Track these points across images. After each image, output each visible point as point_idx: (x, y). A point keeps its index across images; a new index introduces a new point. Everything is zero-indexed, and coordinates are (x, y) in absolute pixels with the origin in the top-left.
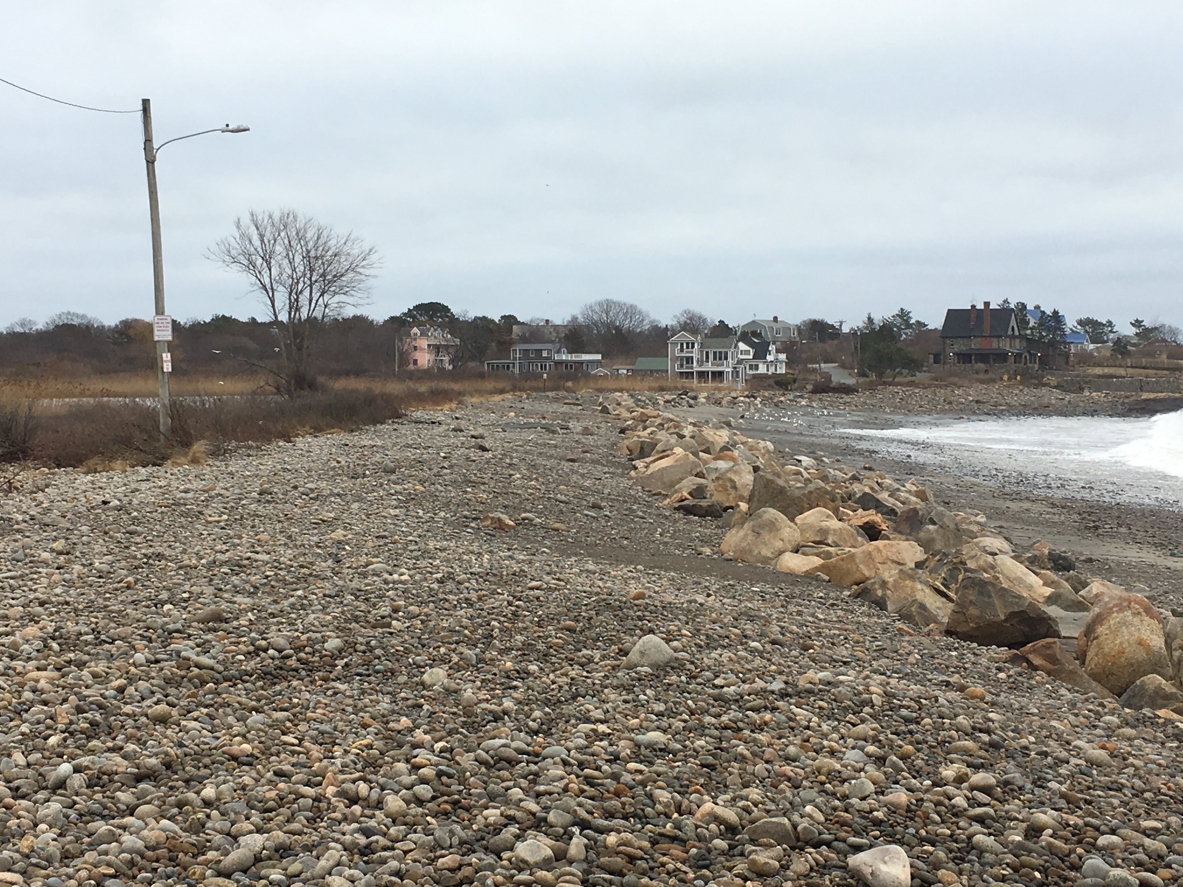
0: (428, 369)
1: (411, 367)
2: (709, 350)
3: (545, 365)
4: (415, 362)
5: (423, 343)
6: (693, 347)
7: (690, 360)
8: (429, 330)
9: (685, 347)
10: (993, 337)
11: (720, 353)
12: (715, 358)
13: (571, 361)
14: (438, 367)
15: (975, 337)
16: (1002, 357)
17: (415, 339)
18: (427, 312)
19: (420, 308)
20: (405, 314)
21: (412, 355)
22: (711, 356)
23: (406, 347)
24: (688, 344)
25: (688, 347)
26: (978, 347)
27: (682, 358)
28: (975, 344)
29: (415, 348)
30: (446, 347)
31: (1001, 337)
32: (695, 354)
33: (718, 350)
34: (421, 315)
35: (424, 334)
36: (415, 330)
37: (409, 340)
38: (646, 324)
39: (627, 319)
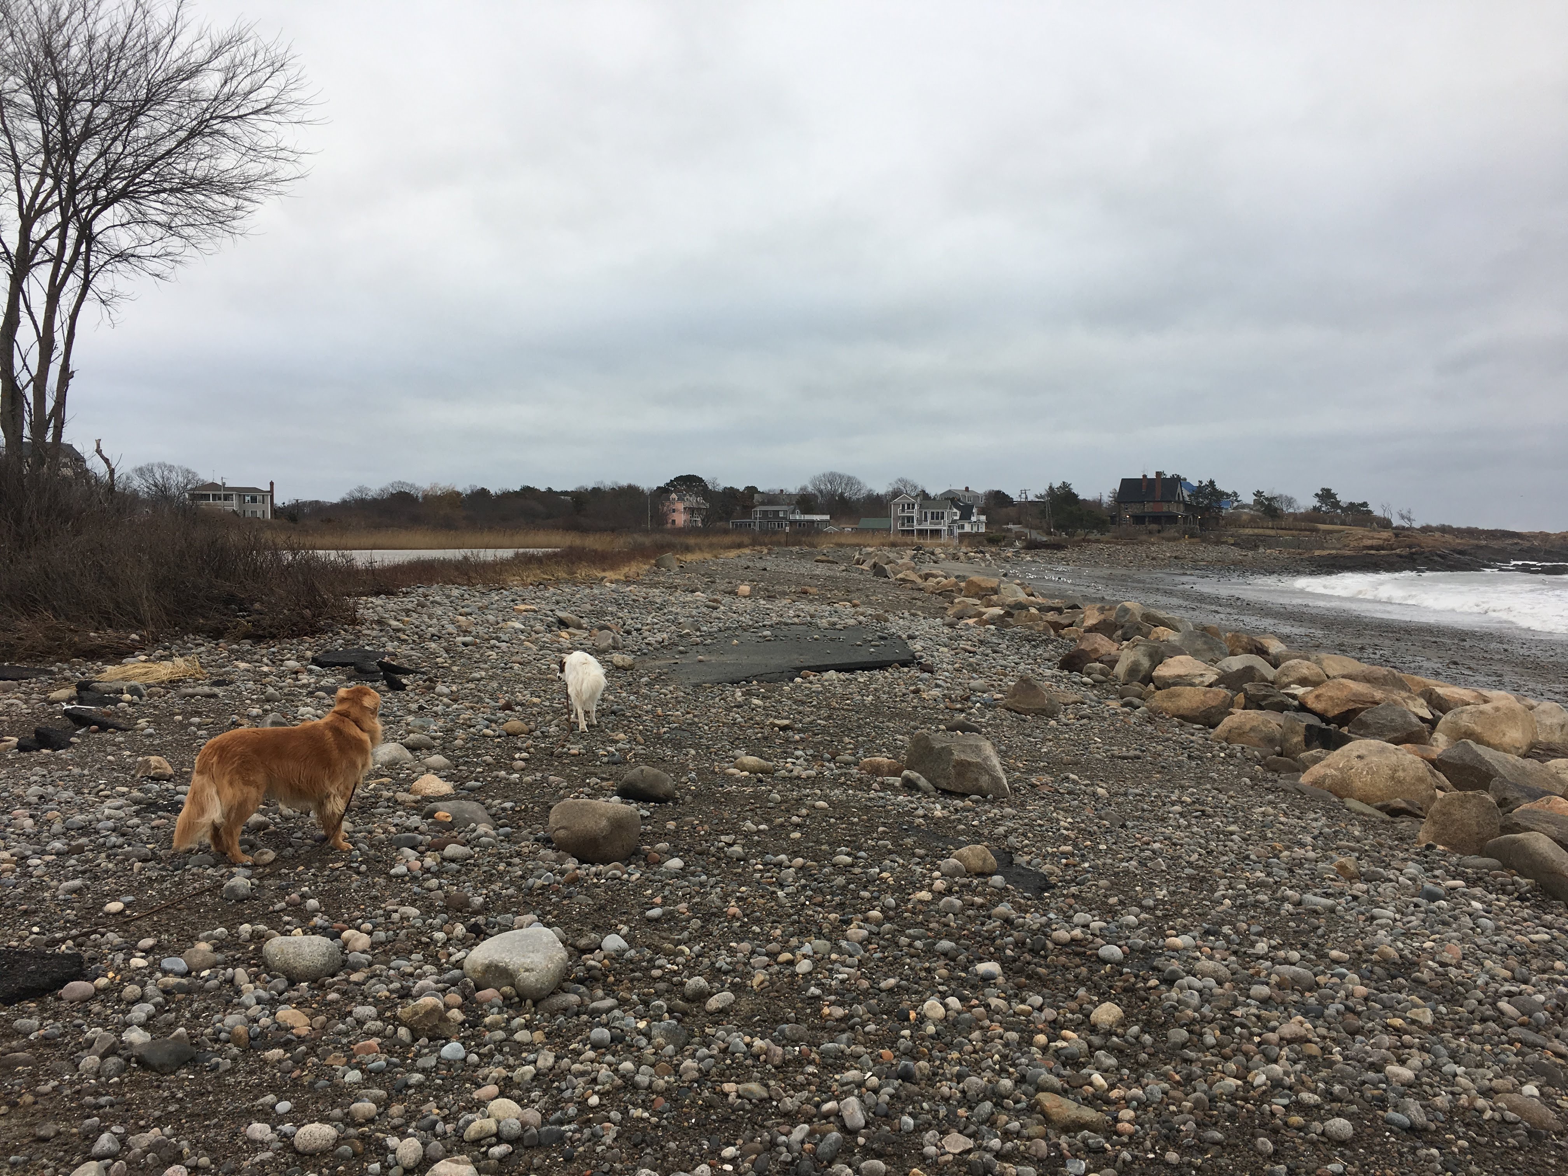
0: (684, 527)
1: (669, 525)
2: (927, 510)
3: (781, 524)
5: (680, 506)
6: (913, 508)
8: (686, 496)
9: (906, 508)
10: (1163, 502)
11: (937, 513)
12: (932, 518)
13: (804, 520)
14: (692, 526)
15: (1147, 502)
17: (674, 504)
18: (685, 483)
19: (680, 479)
20: (667, 484)
21: (670, 515)
22: (929, 516)
23: (665, 509)
24: (909, 505)
25: (908, 508)
26: (1150, 510)
27: (903, 517)
28: (1149, 508)
30: (699, 509)
31: (1171, 501)
34: (679, 485)
35: (681, 499)
36: (674, 496)
37: (667, 504)
38: (863, 493)
39: (848, 488)
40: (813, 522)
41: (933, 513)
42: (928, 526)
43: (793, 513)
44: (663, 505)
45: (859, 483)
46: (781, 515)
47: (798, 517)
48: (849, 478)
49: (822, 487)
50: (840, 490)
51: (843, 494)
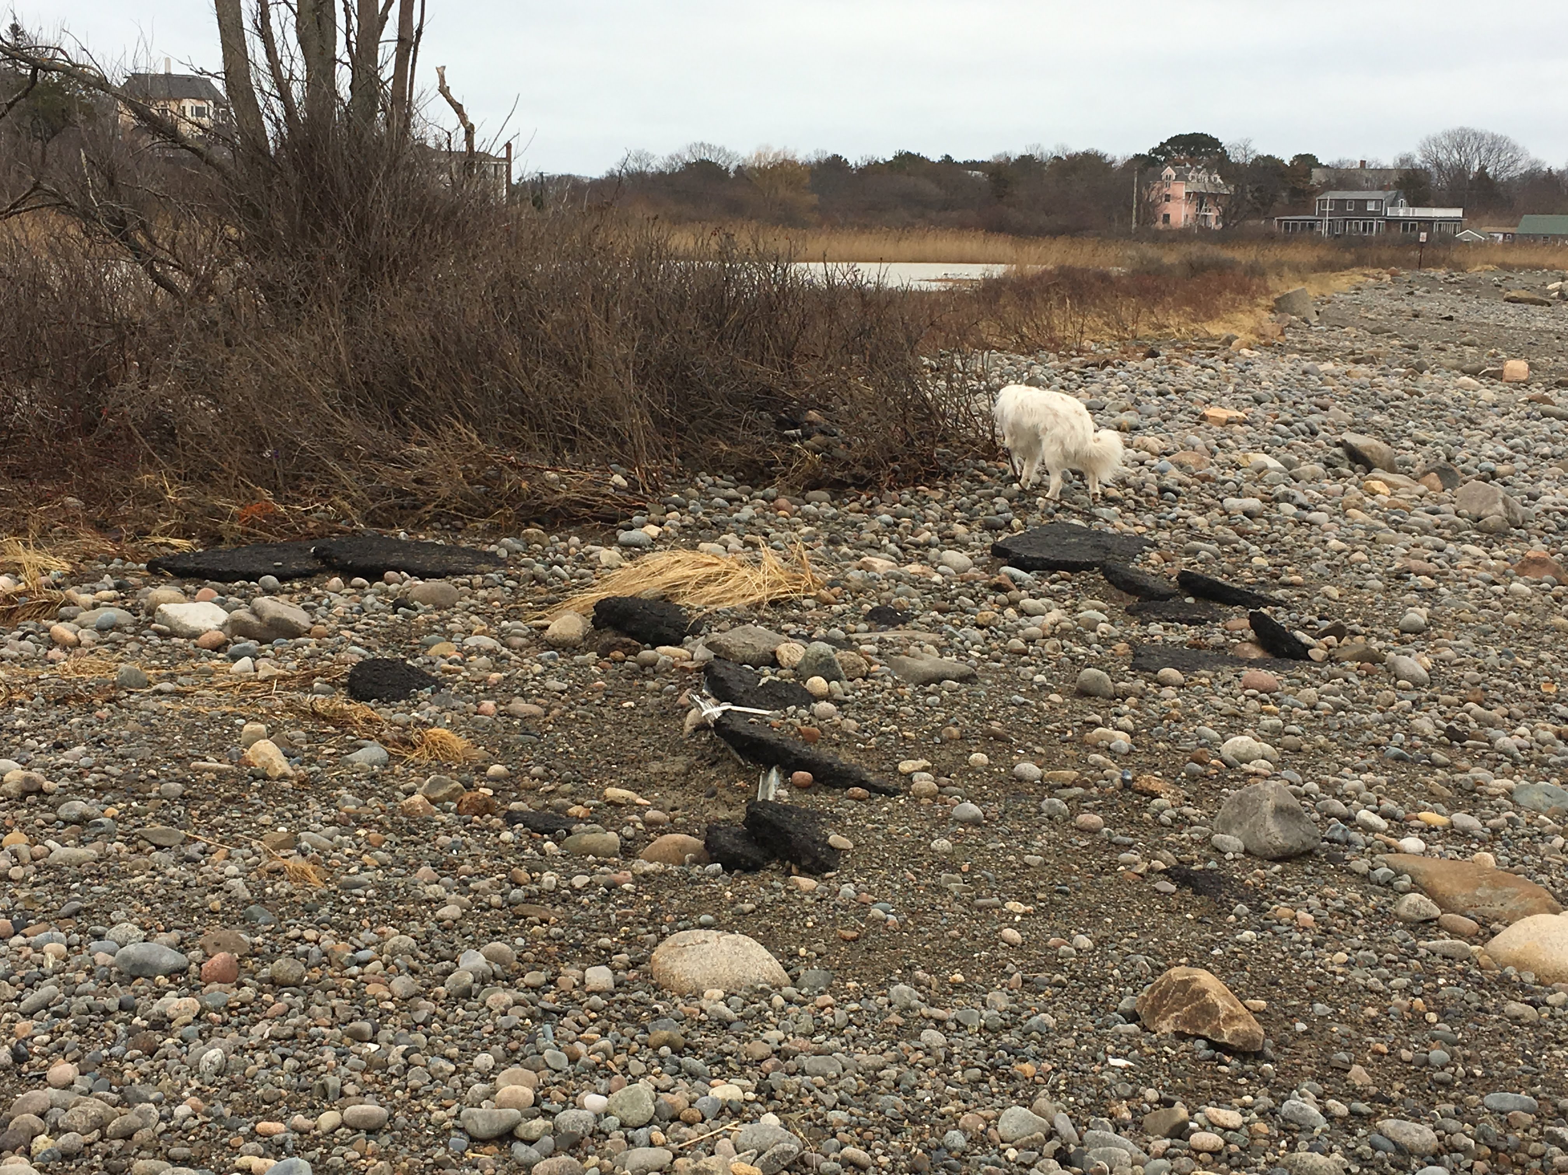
0: (1185, 229)
1: (1160, 225)
3: (1372, 224)
4: (1167, 217)
5: (1180, 190)
8: (1189, 170)
13: (1413, 219)
14: (1200, 227)
17: (1168, 185)
18: (1186, 148)
19: (1177, 141)
20: (1155, 150)
21: (1162, 207)
23: (1153, 195)
29: (1168, 198)
30: (1214, 196)
34: (1177, 151)
35: (1180, 177)
36: (1167, 171)
37: (1154, 185)
38: (1522, 166)
39: (1493, 158)
40: (1431, 221)
43: (1393, 204)
44: (1146, 187)
45: (1514, 148)
46: (1371, 207)
47: (1402, 212)
48: (1495, 140)
49: (1443, 156)
50: (1477, 162)
51: (1483, 168)
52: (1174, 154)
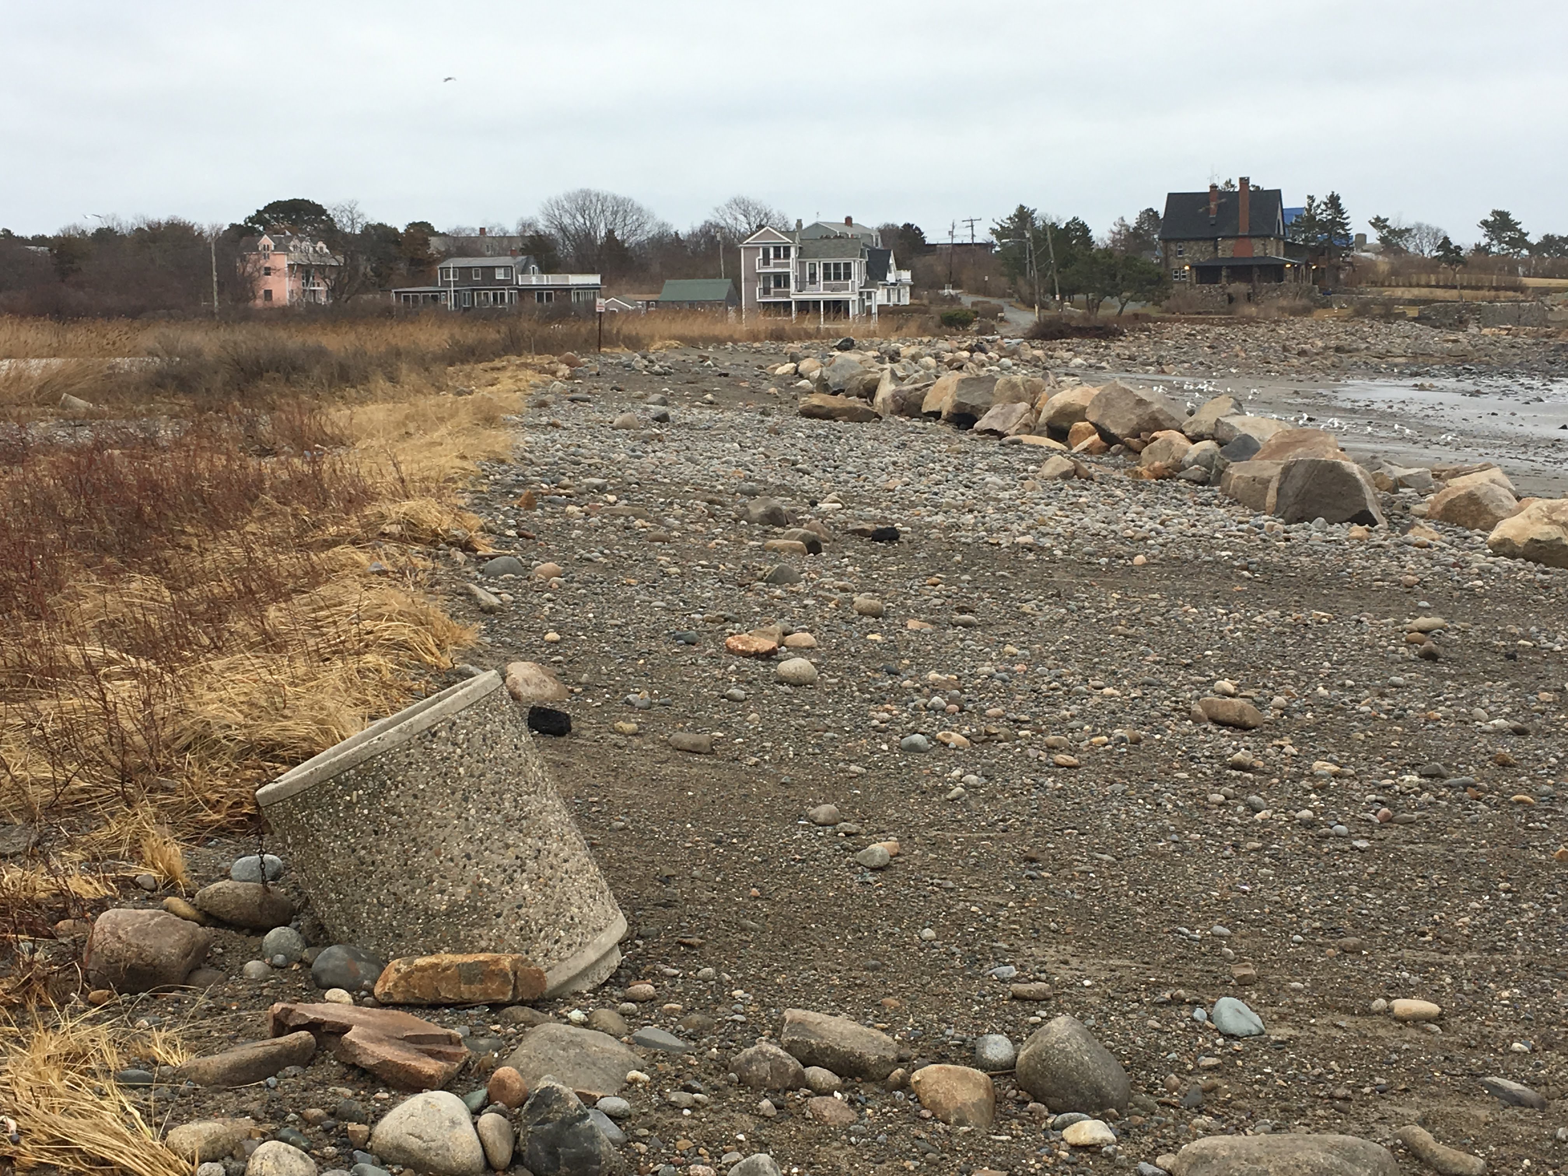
0: (292, 306)
1: (259, 303)
2: (815, 261)
3: (502, 295)
4: (268, 294)
5: (281, 261)
6: (787, 256)
7: (782, 280)
8: (290, 239)
9: (772, 256)
10: (1254, 237)
11: (837, 266)
12: (827, 277)
13: (548, 288)
14: (308, 303)
15: (1223, 238)
16: (1275, 272)
17: (266, 257)
18: (288, 217)
19: (275, 208)
20: (251, 219)
21: (261, 282)
22: (820, 272)
23: (249, 269)
24: (777, 250)
25: (777, 256)
26: (1229, 254)
27: (766, 277)
28: (1226, 250)
29: (268, 270)
30: (321, 269)
31: (1269, 237)
32: (792, 270)
33: (832, 261)
34: (276, 220)
35: (282, 248)
36: (266, 240)
37: (253, 257)
38: (650, 230)
39: (619, 220)
40: (567, 290)
41: (826, 266)
42: (819, 293)
43: (524, 271)
44: (244, 259)
45: (640, 210)
46: (500, 275)
47: (534, 280)
48: (619, 201)
49: (567, 220)
50: (602, 225)
51: (610, 233)
52: (274, 223)
